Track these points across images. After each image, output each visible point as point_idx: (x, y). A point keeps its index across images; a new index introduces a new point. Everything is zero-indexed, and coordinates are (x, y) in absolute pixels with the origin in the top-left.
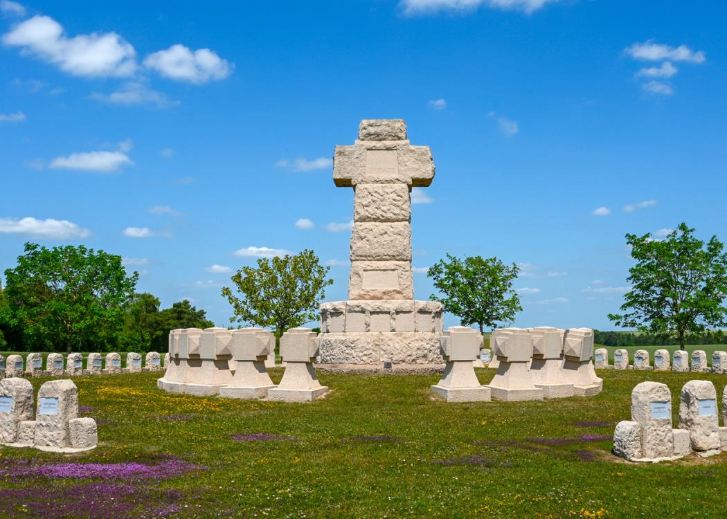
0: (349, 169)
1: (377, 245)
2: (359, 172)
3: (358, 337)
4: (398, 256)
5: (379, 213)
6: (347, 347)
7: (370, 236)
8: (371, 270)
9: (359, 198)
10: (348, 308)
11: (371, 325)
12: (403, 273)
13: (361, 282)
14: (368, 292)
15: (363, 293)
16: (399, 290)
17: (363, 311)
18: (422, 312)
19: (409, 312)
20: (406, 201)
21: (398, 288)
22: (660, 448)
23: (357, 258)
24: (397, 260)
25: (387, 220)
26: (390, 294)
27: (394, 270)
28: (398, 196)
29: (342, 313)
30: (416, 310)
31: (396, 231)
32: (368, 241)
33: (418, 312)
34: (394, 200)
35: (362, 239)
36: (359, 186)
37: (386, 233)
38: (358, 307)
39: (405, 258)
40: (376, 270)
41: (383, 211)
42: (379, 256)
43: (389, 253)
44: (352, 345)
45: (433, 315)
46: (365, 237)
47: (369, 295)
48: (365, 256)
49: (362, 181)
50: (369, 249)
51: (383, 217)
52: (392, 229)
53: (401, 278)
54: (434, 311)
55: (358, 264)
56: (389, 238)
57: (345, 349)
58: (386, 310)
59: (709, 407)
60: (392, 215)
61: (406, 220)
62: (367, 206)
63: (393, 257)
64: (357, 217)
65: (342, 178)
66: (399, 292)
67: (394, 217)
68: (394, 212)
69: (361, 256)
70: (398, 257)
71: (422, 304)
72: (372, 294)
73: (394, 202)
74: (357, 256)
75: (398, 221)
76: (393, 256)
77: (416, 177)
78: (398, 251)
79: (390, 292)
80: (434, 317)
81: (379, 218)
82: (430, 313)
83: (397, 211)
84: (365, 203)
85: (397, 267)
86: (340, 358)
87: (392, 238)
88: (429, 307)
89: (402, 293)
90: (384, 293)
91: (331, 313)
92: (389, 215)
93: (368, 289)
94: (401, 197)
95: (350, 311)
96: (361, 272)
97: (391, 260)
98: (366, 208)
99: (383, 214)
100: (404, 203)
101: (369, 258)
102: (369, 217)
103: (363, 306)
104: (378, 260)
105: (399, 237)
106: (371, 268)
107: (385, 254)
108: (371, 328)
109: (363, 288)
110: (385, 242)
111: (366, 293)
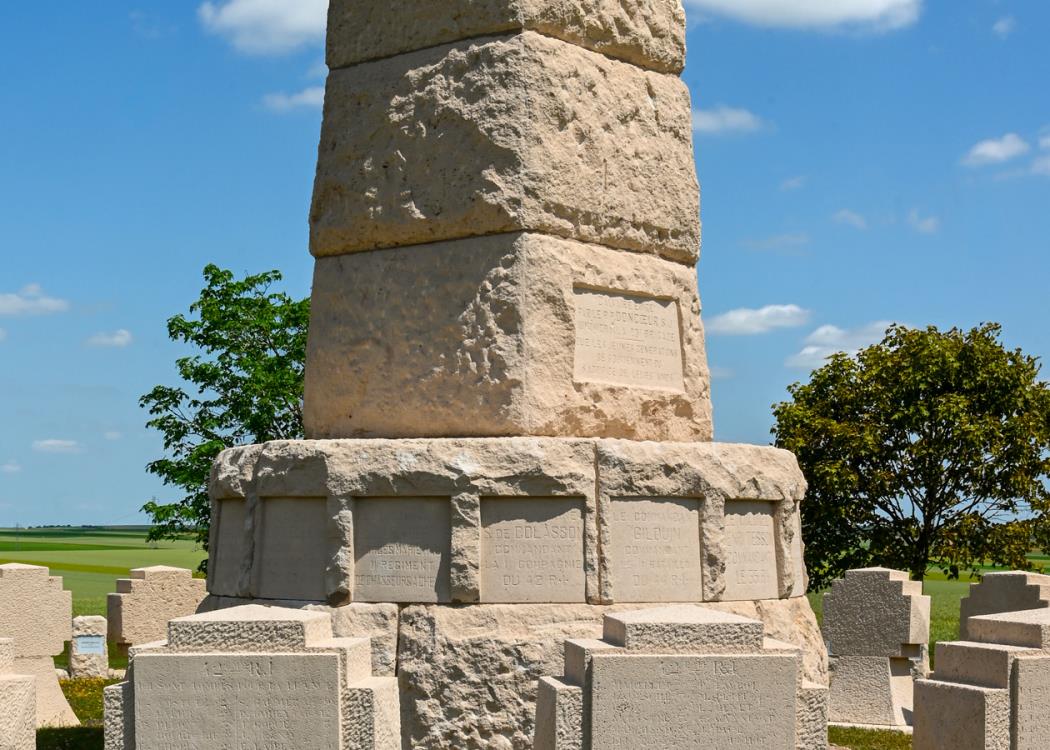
1: (612, 169)
4: (676, 234)
5: (609, 7)
7: (589, 118)
8: (596, 290)
10: (613, 475)
13: (570, 343)
14: (597, 397)
15: (578, 399)
16: (683, 399)
17: (694, 497)
21: (680, 390)
23: (549, 219)
24: (670, 257)
25: (631, 54)
26: (659, 415)
27: (666, 302)
29: (579, 500)
31: (665, 115)
32: (582, 138)
35: (562, 125)
37: (637, 115)
38: (668, 470)
39: (691, 249)
40: (613, 293)
42: (618, 222)
43: (649, 218)
46: (574, 117)
47: (599, 414)
51: (623, 33)
52: (649, 103)
55: (552, 252)
56: (647, 145)
60: (648, 32)
63: (657, 241)
66: (686, 408)
67: (654, 45)
68: (653, 20)
69: (559, 211)
70: (672, 243)
72: (609, 408)
74: (549, 208)
76: (662, 234)
78: (677, 212)
79: (662, 405)
81: (608, 35)
83: (660, 16)
85: (675, 292)
87: (657, 146)
89: (690, 414)
90: (643, 407)
91: (489, 500)
93: (598, 382)
95: (629, 492)
96: (568, 295)
97: (647, 250)
99: (624, 17)
101: (585, 229)
102: (574, 22)
103: (698, 467)
104: (610, 244)
105: (676, 146)
106: (598, 281)
107: (640, 218)
108: (726, 579)
109: (579, 379)
110: (636, 162)
111: (590, 403)
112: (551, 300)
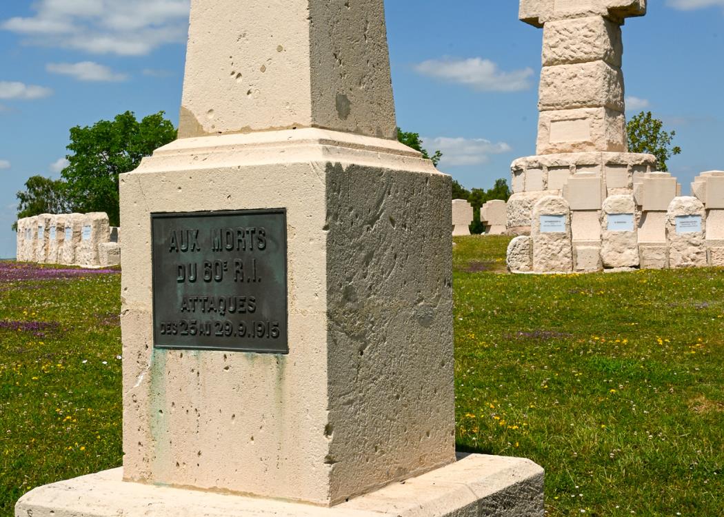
0: (535, 6)
1: (565, 91)
2: (547, 8)
3: (535, 196)
4: (589, 101)
5: (568, 53)
6: (525, 207)
7: (557, 82)
8: (559, 121)
9: (546, 38)
10: (527, 164)
11: (549, 182)
12: (595, 120)
13: (548, 134)
14: (555, 145)
15: (550, 147)
16: (591, 141)
17: (540, 167)
18: (610, 164)
19: (594, 165)
20: (599, 36)
21: (589, 139)
22: (553, 263)
23: (545, 108)
24: (588, 107)
25: (578, 61)
26: (580, 147)
27: (584, 119)
28: (590, 31)
29: (522, 170)
30: (604, 164)
31: (588, 72)
32: (555, 87)
33: (606, 165)
34: (586, 36)
35: (549, 86)
36: (547, 25)
37: (575, 76)
38: (536, 162)
39: (597, 103)
40: (565, 120)
41: (572, 51)
42: (568, 103)
43: (579, 99)
44: (529, 205)
45: (629, 168)
46: (552, 83)
47: (557, 149)
48: (553, 105)
49: (550, 18)
50: (556, 97)
51: (573, 57)
52: (582, 71)
53: (593, 127)
54: (632, 164)
55: (546, 115)
56: (579, 82)
57: (523, 210)
58: (564, 164)
59: (625, 222)
60: (583, 54)
61: (600, 59)
62: (554, 47)
63: (584, 104)
64: (544, 61)
65: (529, 17)
66: (590, 144)
67: (585, 56)
68: (586, 50)
69: (548, 105)
70: (589, 104)
71: (612, 156)
72: (560, 148)
73: (585, 38)
74: (544, 105)
75: (590, 60)
76: (584, 102)
77: (611, 6)
78: (588, 96)
79: (580, 144)
80: (630, 171)
81: (567, 60)
82: (626, 166)
83: (588, 48)
84: (552, 43)
85: (588, 115)
86: (519, 221)
87: (582, 82)
88: (622, 159)
89: (594, 145)
90: (574, 146)
92: (580, 55)
93: (555, 142)
94: (594, 32)
95: (530, 168)
96: (548, 124)
97: (582, 107)
98: (553, 49)
99: (573, 54)
100: (597, 39)
101: (558, 107)
102: (556, 60)
103: (540, 161)
104: (567, 108)
105: (591, 80)
106: (559, 119)
107: (575, 100)
108: (549, 185)
109: (550, 142)
110: (574, 87)
111: (554, 147)
112: (544, 126)
